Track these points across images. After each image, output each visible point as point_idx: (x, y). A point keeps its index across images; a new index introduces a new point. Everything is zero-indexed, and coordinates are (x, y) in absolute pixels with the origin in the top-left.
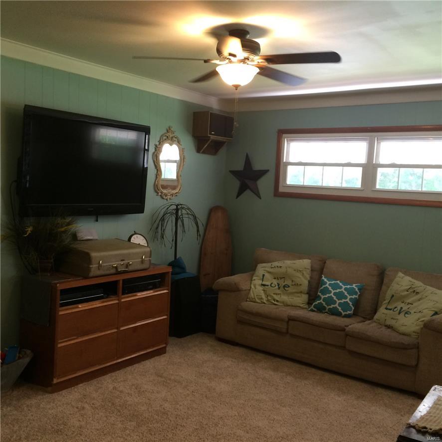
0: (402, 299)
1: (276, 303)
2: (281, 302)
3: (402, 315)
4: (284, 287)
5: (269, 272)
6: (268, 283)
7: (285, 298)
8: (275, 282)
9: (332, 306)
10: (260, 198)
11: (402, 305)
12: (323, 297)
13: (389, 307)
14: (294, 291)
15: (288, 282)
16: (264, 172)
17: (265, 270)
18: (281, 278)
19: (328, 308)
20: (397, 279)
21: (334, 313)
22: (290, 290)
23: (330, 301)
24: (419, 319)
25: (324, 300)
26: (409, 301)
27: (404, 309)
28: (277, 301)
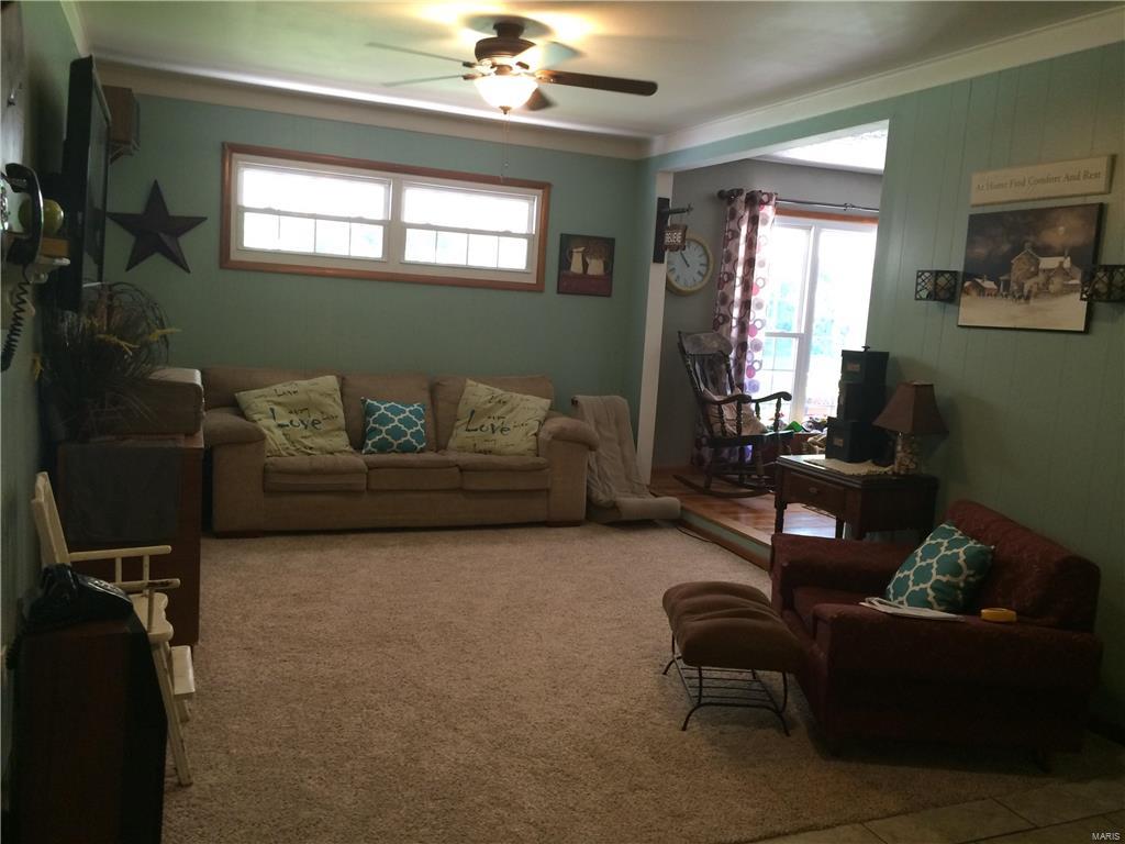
0: (487, 413)
1: (309, 451)
2: (316, 450)
3: (498, 433)
4: (313, 423)
5: (279, 404)
6: (286, 422)
7: (320, 441)
8: (295, 418)
9: (403, 439)
10: (189, 272)
11: (491, 421)
12: (384, 429)
13: (469, 428)
14: (329, 428)
15: (315, 416)
16: (193, 222)
17: (268, 401)
18: (302, 411)
19: (395, 443)
20: (468, 389)
21: (407, 448)
22: (323, 427)
23: (397, 433)
24: (527, 434)
25: (388, 432)
26: (498, 414)
27: (496, 426)
28: (311, 448)
